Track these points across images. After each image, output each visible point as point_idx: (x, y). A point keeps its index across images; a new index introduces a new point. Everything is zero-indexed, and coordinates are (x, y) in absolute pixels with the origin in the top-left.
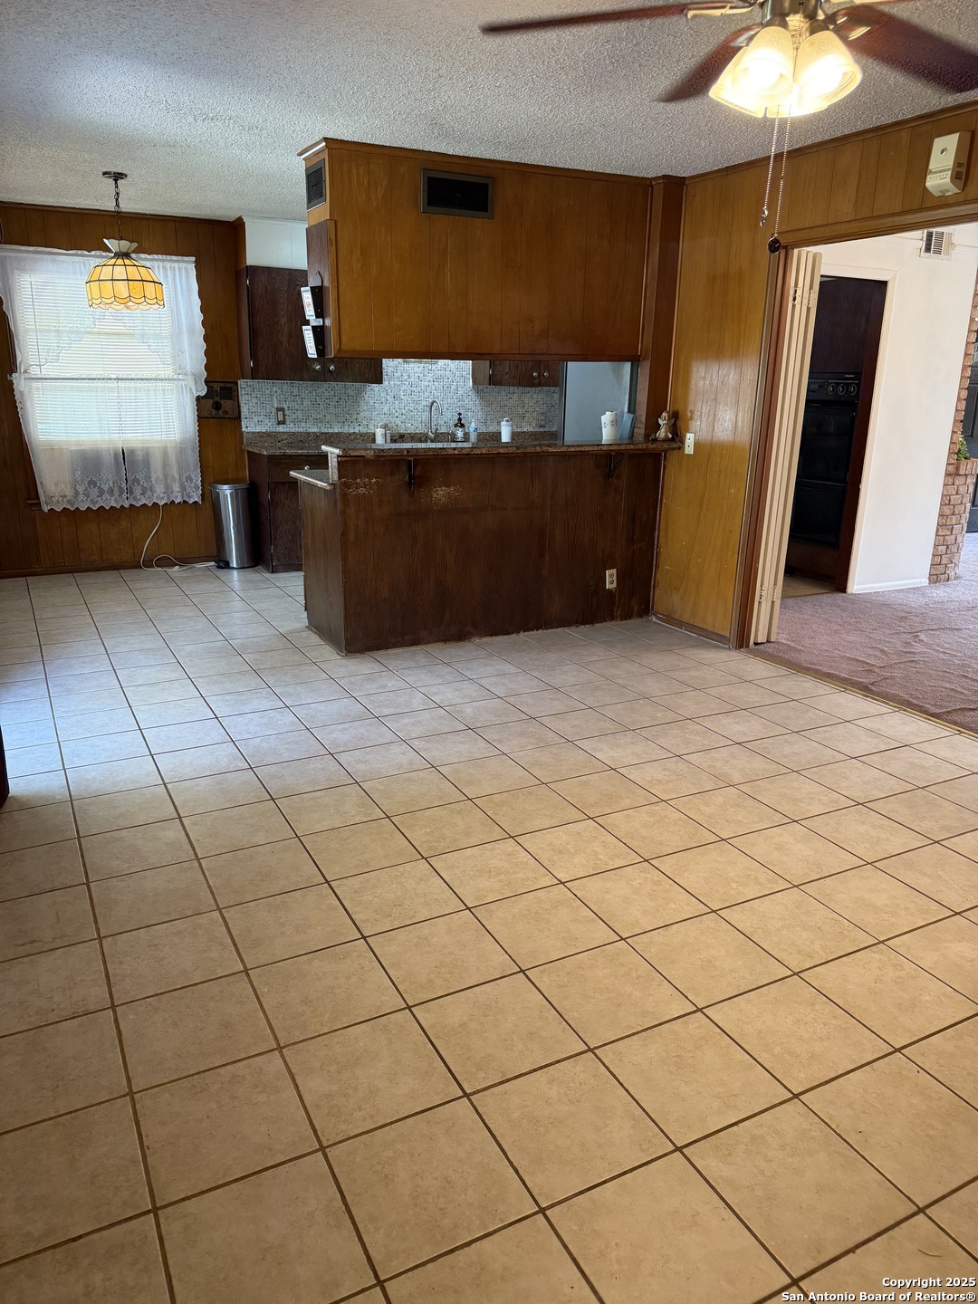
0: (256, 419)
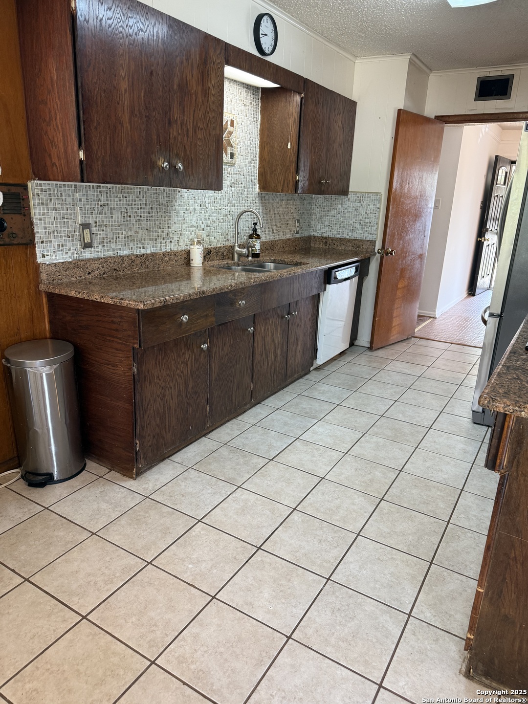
0: (55, 242)
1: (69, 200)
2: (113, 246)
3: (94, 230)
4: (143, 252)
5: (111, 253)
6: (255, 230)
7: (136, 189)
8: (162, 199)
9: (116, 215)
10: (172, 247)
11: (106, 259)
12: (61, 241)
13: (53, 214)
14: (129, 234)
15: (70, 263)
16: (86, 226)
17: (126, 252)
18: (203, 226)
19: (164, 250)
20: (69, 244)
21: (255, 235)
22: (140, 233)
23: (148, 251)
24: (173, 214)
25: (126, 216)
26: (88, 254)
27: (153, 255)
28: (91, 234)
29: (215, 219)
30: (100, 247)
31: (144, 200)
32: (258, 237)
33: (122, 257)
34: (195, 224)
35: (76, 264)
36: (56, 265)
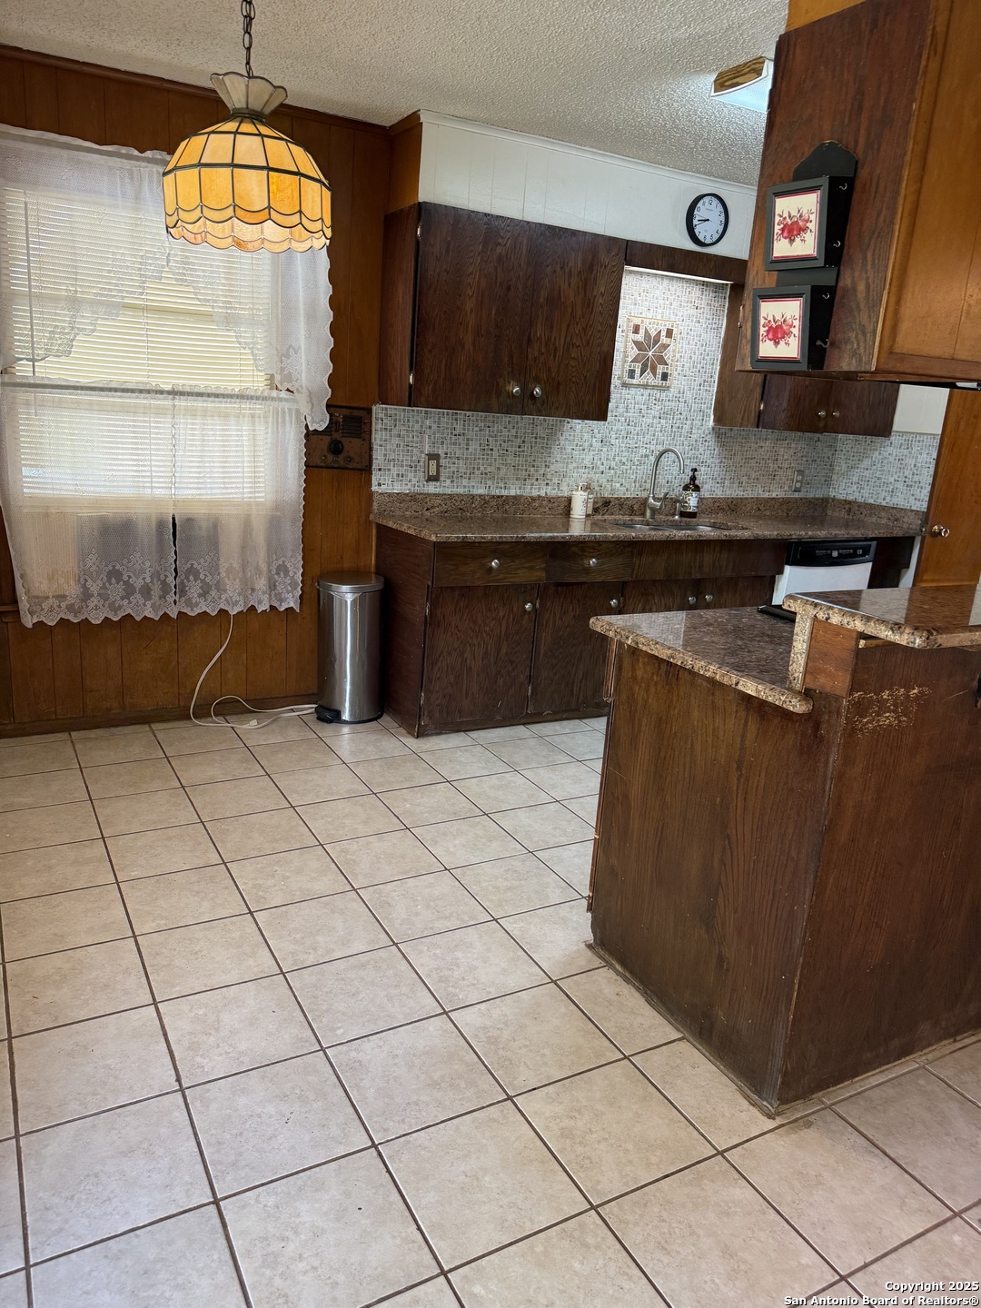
0: (394, 471)
1: (417, 427)
2: (465, 482)
3: (443, 462)
4: (504, 493)
5: (461, 491)
6: (693, 478)
7: (506, 418)
8: (540, 431)
9: (474, 446)
10: (550, 491)
11: (451, 496)
12: (402, 470)
13: (396, 441)
14: (489, 470)
15: (407, 494)
16: (433, 457)
17: (481, 491)
18: (602, 468)
19: (535, 493)
20: (411, 475)
21: (693, 485)
22: (503, 471)
23: (513, 493)
24: (555, 450)
25: (486, 449)
26: (432, 488)
27: (515, 497)
28: (438, 466)
29: (624, 460)
30: (448, 481)
31: (513, 432)
32: (697, 488)
33: (473, 497)
34: (589, 465)
35: (413, 497)
36: (390, 495)
